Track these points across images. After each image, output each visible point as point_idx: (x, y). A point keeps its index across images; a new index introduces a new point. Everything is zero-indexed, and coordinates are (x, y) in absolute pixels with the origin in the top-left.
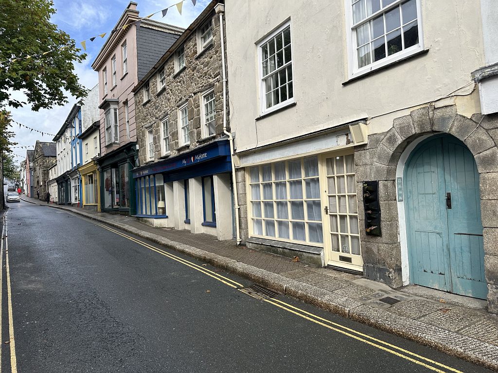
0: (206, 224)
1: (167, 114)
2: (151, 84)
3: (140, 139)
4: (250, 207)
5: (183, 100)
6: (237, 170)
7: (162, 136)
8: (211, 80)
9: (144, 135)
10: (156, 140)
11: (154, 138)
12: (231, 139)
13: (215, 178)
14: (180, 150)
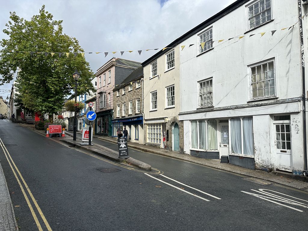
0: (136, 139)
1: (125, 102)
2: (120, 90)
3: (115, 108)
4: (147, 134)
5: (131, 100)
6: (144, 124)
7: (123, 109)
8: (139, 97)
9: (116, 107)
10: (121, 110)
11: (120, 109)
12: (143, 115)
13: (139, 125)
14: (129, 115)
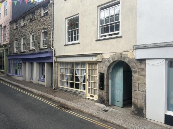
0: (40, 80)
1: (25, 35)
2: (18, 22)
4: (59, 76)
6: (55, 62)
7: (22, 44)
8: (46, 27)
9: (13, 42)
10: (19, 45)
12: (53, 50)
13: (46, 64)
14: (30, 51)
